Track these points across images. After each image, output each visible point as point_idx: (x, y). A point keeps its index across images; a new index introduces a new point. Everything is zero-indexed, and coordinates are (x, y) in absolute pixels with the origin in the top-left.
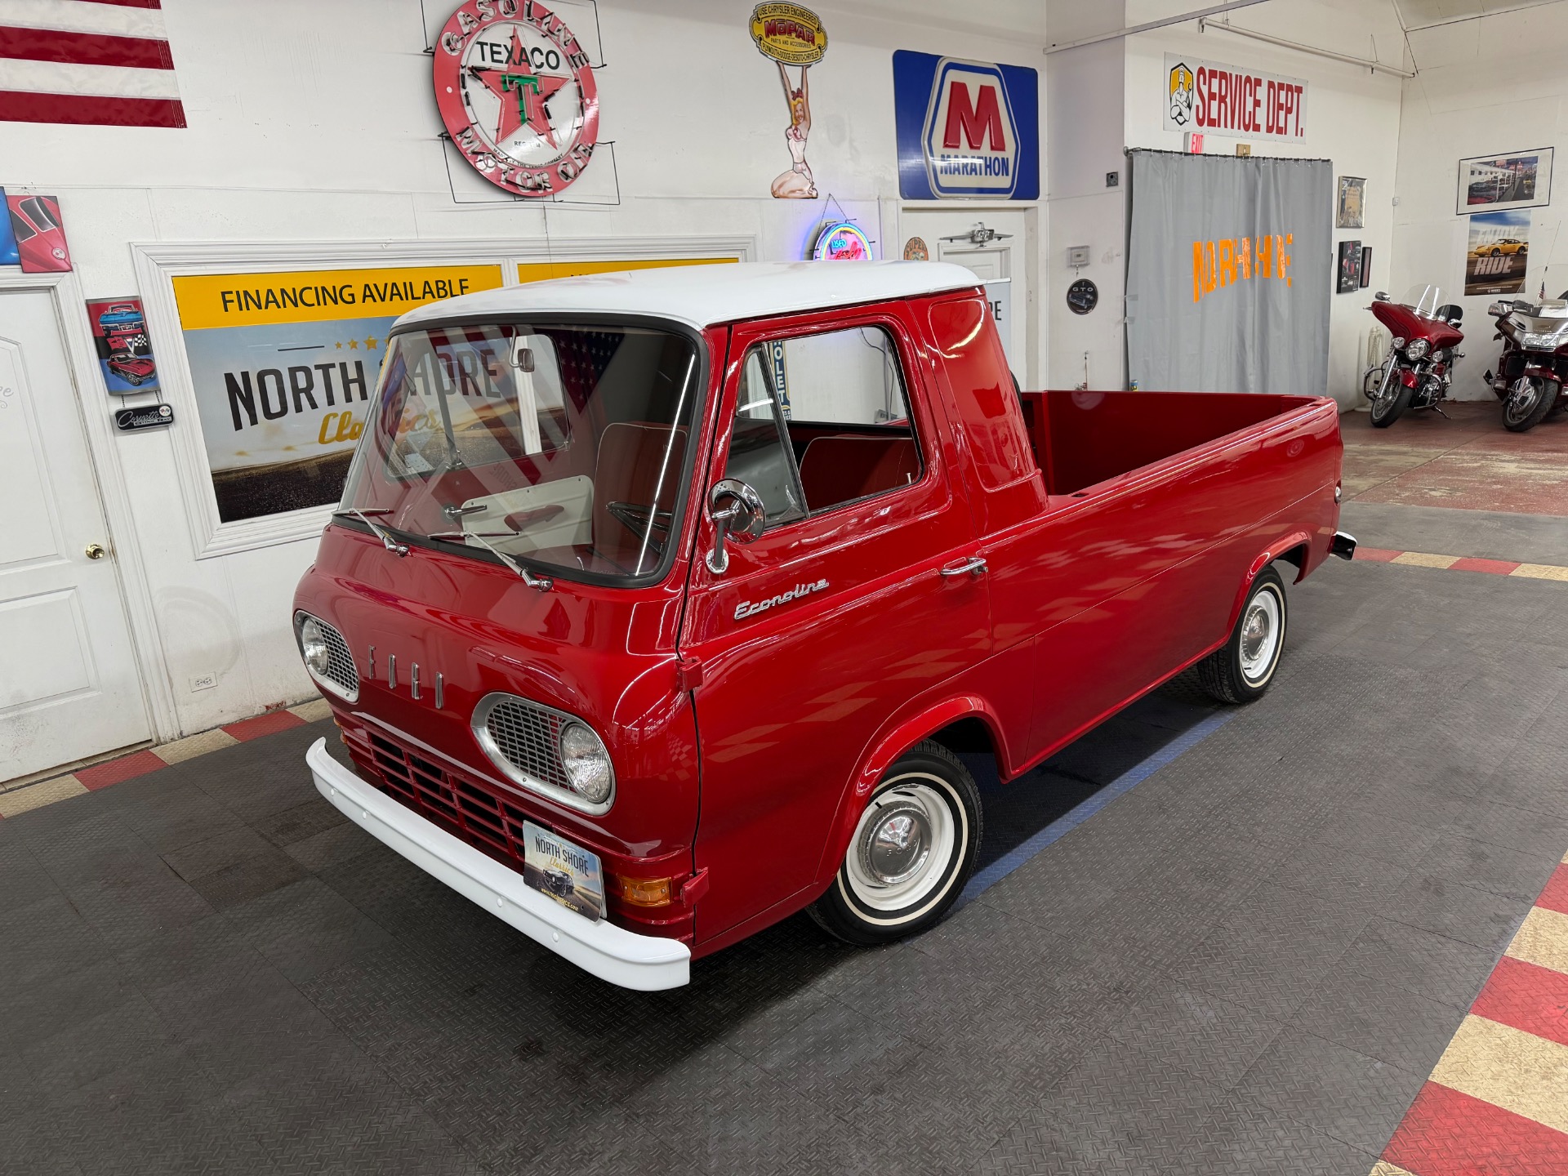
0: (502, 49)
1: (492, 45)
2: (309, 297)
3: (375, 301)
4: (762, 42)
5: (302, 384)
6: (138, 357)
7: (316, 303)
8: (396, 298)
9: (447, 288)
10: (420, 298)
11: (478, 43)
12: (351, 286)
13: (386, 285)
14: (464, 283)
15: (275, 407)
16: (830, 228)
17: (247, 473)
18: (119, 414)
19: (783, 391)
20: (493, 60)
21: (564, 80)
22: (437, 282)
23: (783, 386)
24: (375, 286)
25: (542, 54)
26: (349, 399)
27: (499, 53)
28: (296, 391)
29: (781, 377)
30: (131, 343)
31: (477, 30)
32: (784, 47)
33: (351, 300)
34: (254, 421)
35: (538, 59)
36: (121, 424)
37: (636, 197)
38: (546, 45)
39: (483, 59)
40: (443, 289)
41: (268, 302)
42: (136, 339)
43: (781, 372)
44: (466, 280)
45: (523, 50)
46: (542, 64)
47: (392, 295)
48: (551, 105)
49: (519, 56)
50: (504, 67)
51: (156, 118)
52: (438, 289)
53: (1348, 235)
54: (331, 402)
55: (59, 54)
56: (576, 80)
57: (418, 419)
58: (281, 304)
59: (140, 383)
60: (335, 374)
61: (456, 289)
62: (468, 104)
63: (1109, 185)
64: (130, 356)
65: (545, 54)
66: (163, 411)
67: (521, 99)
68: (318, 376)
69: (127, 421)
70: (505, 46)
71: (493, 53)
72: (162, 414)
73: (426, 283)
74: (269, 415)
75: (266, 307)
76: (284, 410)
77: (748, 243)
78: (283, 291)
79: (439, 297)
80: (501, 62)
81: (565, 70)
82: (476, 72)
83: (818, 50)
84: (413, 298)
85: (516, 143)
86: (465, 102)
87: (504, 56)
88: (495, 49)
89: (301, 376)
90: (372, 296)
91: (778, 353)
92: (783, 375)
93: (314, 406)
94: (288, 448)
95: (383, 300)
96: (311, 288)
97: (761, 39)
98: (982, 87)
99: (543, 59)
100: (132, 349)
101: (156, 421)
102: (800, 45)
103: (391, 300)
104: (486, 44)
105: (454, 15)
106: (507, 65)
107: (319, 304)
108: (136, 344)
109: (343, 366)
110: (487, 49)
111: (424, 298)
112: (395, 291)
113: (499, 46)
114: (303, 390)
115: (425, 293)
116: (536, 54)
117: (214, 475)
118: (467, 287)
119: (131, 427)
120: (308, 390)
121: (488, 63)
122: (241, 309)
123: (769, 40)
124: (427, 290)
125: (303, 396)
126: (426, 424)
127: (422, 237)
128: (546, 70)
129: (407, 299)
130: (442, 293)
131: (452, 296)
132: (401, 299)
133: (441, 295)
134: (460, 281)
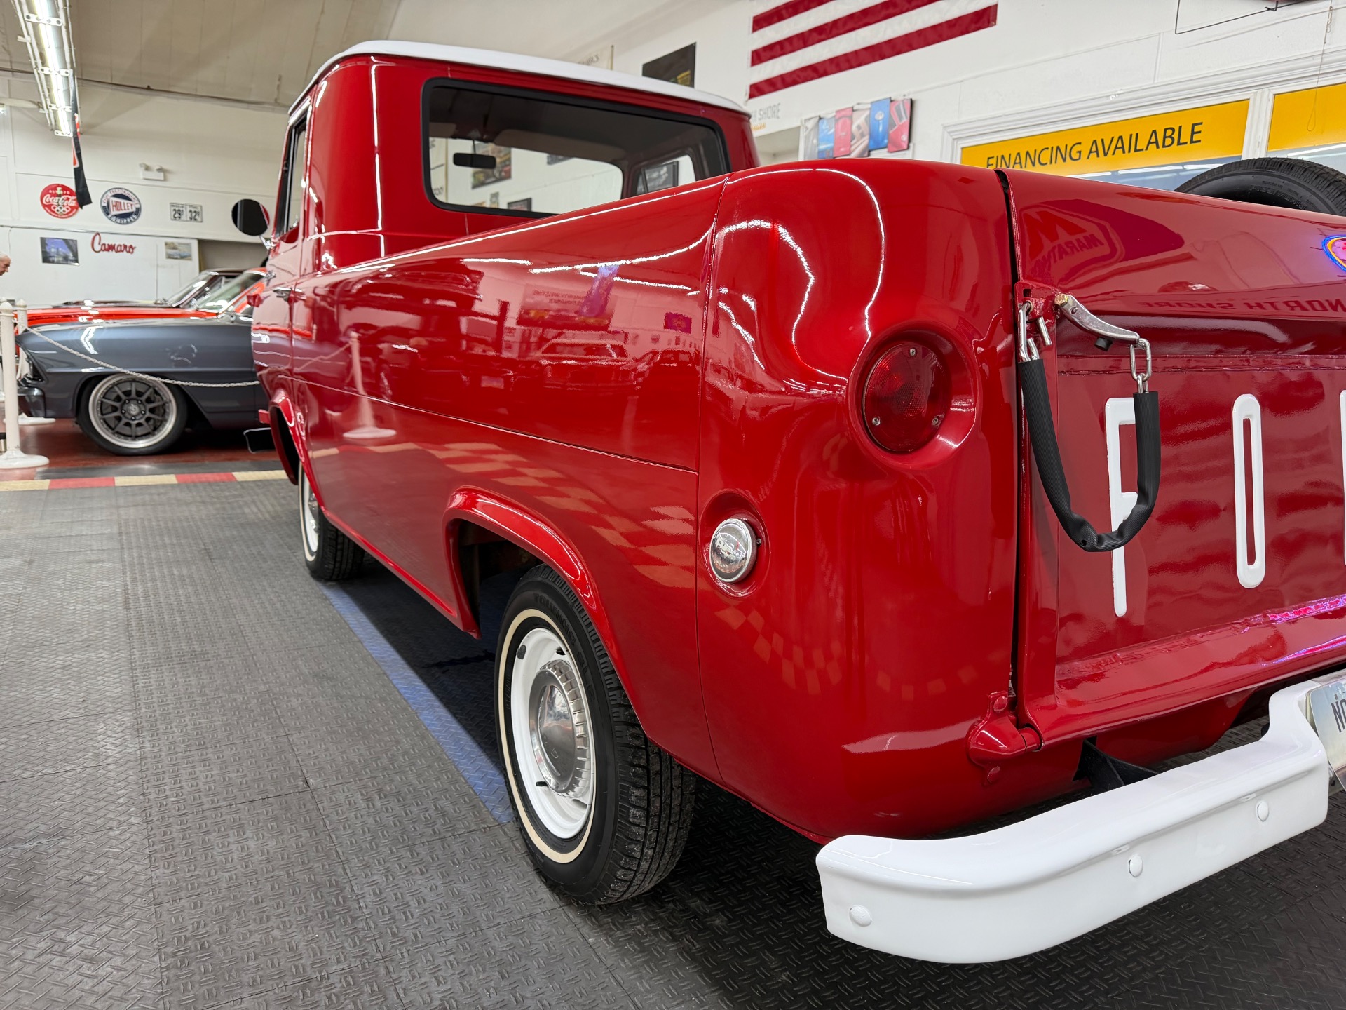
3: (1098, 156)
7: (1049, 162)
8: (1119, 151)
9: (1175, 136)
10: (1142, 150)
12: (1080, 143)
13: (1113, 138)
22: (1165, 130)
24: (1102, 140)
33: (1078, 157)
40: (1170, 137)
44: (1201, 123)
47: (1116, 148)
51: (980, 24)
52: (1165, 137)
58: (1023, 165)
61: (1185, 137)
73: (1154, 132)
78: (1027, 153)
79: (1164, 146)
84: (1136, 150)
90: (1097, 151)
95: (1106, 154)
96: (1047, 148)
103: (1114, 153)
111: (1147, 149)
112: (1120, 145)
115: (1150, 143)
118: (1199, 132)
127: (1160, 80)
129: (1129, 152)
130: (1168, 141)
131: (1179, 144)
132: (1124, 152)
133: (1166, 144)
134: (1194, 125)
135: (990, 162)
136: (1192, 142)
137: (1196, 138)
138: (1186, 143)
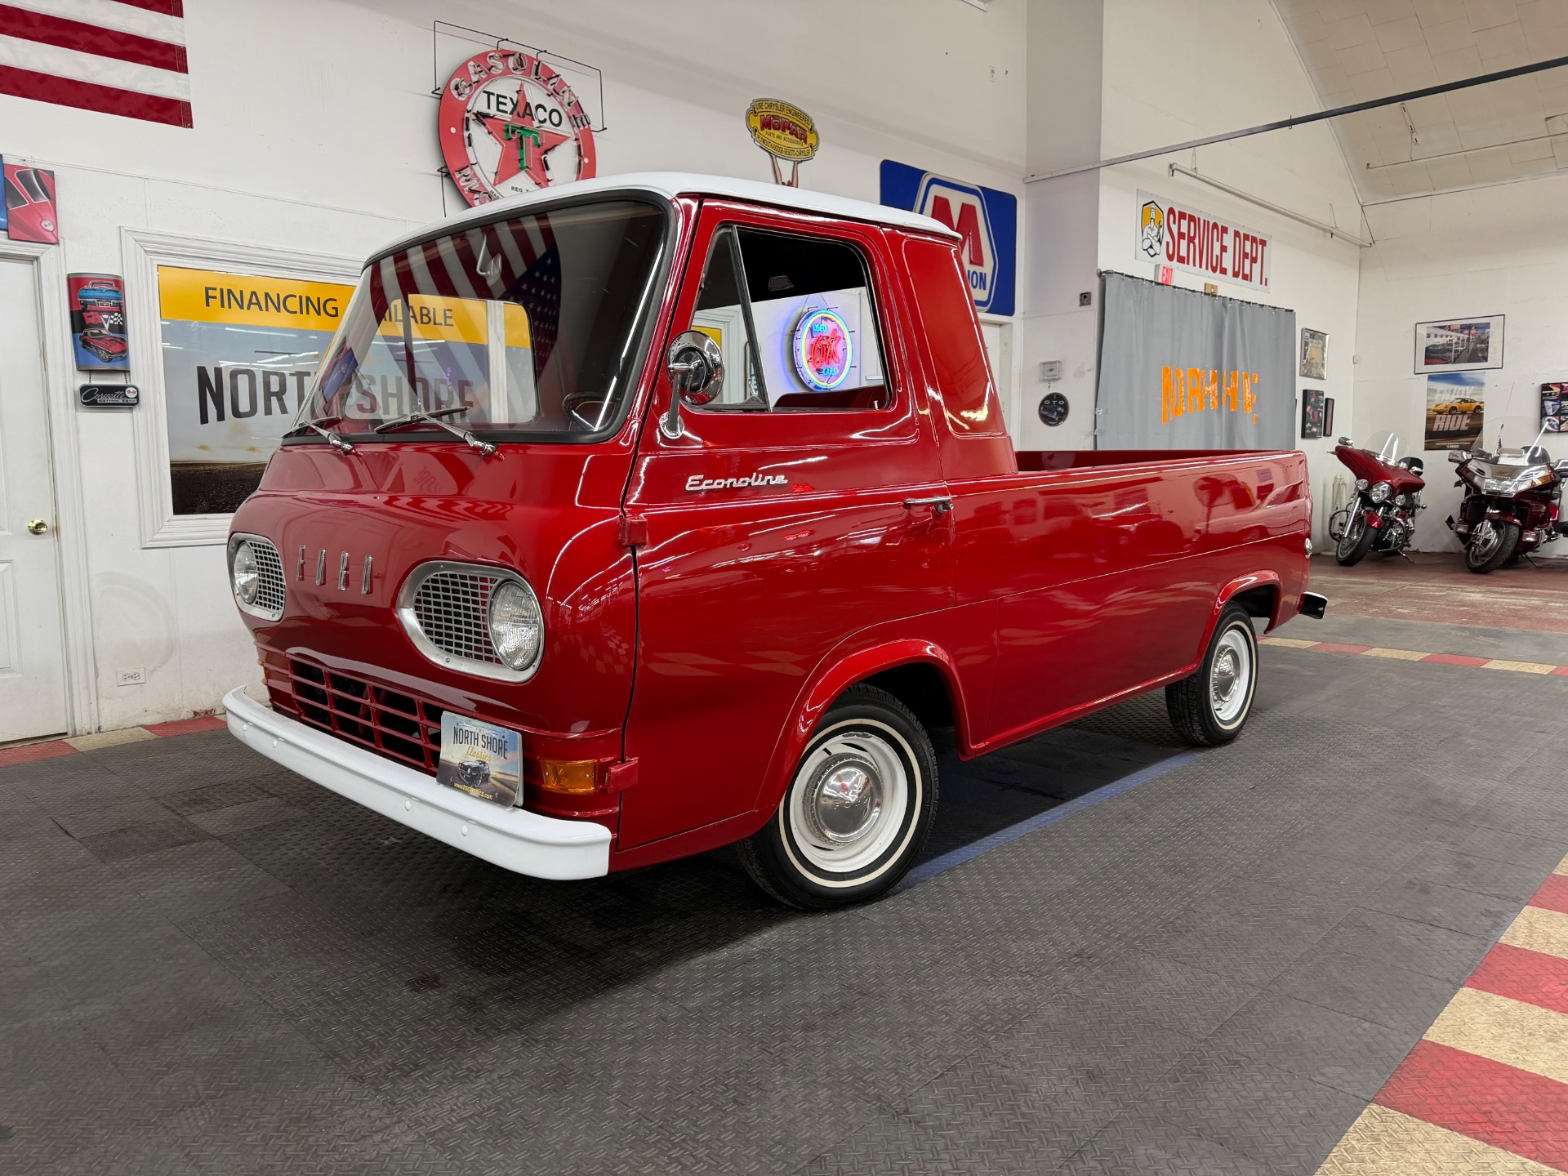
0: (508, 101)
1: (498, 96)
2: (293, 304)
4: (757, 133)
5: (275, 387)
6: (112, 335)
7: (298, 312)
9: (431, 315)
11: (485, 92)
12: (335, 300)
14: (448, 314)
15: (245, 406)
16: (811, 314)
17: (207, 468)
18: (84, 389)
20: (498, 110)
21: (565, 138)
22: (421, 308)
25: (545, 111)
27: (505, 104)
28: (268, 394)
30: (106, 320)
31: (486, 80)
32: (778, 141)
33: (333, 313)
34: (221, 417)
35: (542, 114)
36: (84, 399)
38: (550, 104)
39: (489, 108)
40: (427, 315)
41: (250, 303)
42: (112, 317)
45: (528, 105)
46: (545, 120)
48: (551, 158)
49: (523, 110)
50: (507, 117)
51: (165, 116)
52: (422, 315)
53: (1312, 385)
55: (78, 43)
56: (576, 140)
59: (110, 360)
61: (440, 319)
62: (470, 145)
63: (1082, 304)
64: (104, 332)
65: (548, 111)
66: (129, 392)
67: (522, 148)
68: (292, 383)
69: (91, 398)
70: (511, 99)
71: (499, 103)
72: (128, 395)
74: (237, 413)
75: (249, 308)
76: (253, 411)
79: (422, 323)
80: (506, 112)
81: (566, 129)
82: (481, 117)
83: (810, 149)
84: (396, 320)
85: (513, 188)
86: (467, 143)
87: (509, 107)
88: (501, 99)
89: (274, 381)
93: (284, 410)
94: (252, 449)
96: (295, 296)
97: (756, 131)
98: (963, 205)
99: (546, 116)
100: (107, 326)
101: (121, 401)
102: (793, 142)
104: (493, 94)
105: (465, 65)
106: (511, 116)
107: (301, 313)
108: (112, 322)
110: (493, 99)
113: (506, 98)
114: (275, 394)
116: (540, 110)
117: (172, 465)
118: (451, 317)
119: (94, 403)
120: (280, 395)
121: (493, 111)
122: (223, 306)
123: (763, 133)
124: (411, 314)
125: (274, 400)
128: (548, 126)
130: (426, 319)
131: (435, 324)
133: (424, 321)
134: (445, 310)
135: (211, 293)
136: (446, 324)
137: (449, 321)
138: (441, 324)
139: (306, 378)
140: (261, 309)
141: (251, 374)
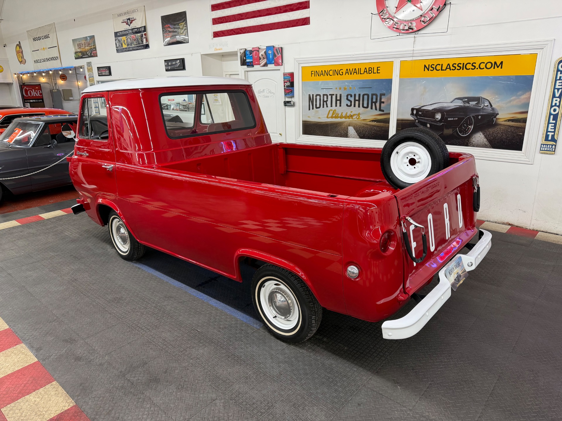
2: (331, 73)
3: (348, 74)
5: (325, 99)
7: (332, 75)
8: (355, 74)
9: (372, 70)
10: (362, 74)
12: (342, 70)
13: (353, 69)
14: (379, 69)
15: (318, 106)
17: (309, 123)
18: (285, 101)
19: (553, 134)
22: (369, 68)
23: (553, 130)
24: (349, 69)
26: (336, 106)
28: (324, 101)
29: (553, 125)
33: (342, 74)
34: (313, 109)
37: (468, 27)
40: (371, 70)
41: (321, 74)
42: (287, 83)
43: (554, 122)
44: (380, 67)
47: (354, 72)
52: (369, 70)
54: (331, 106)
57: (354, 115)
58: (324, 75)
60: (334, 97)
61: (375, 71)
66: (292, 102)
68: (329, 97)
69: (286, 103)
73: (366, 68)
74: (316, 107)
75: (320, 76)
76: (320, 107)
77: (547, 44)
78: (325, 71)
79: (369, 73)
84: (360, 74)
85: (403, 12)
89: (325, 97)
90: (348, 73)
91: (555, 110)
92: (555, 124)
93: (327, 107)
94: (319, 118)
95: (351, 74)
96: (332, 70)
101: (291, 105)
103: (353, 74)
107: (333, 75)
108: (287, 85)
109: (336, 95)
111: (364, 74)
112: (355, 71)
115: (364, 72)
117: (303, 122)
118: (379, 70)
119: (286, 105)
120: (327, 101)
122: (315, 76)
124: (366, 71)
125: (325, 103)
126: (356, 117)
127: (366, 52)
129: (358, 74)
130: (370, 72)
131: (374, 73)
132: (357, 74)
133: (370, 73)
134: (378, 68)
135: (312, 73)
136: (377, 73)
137: (379, 71)
138: (376, 73)
139: (333, 96)
140: (323, 76)
141: (320, 95)
